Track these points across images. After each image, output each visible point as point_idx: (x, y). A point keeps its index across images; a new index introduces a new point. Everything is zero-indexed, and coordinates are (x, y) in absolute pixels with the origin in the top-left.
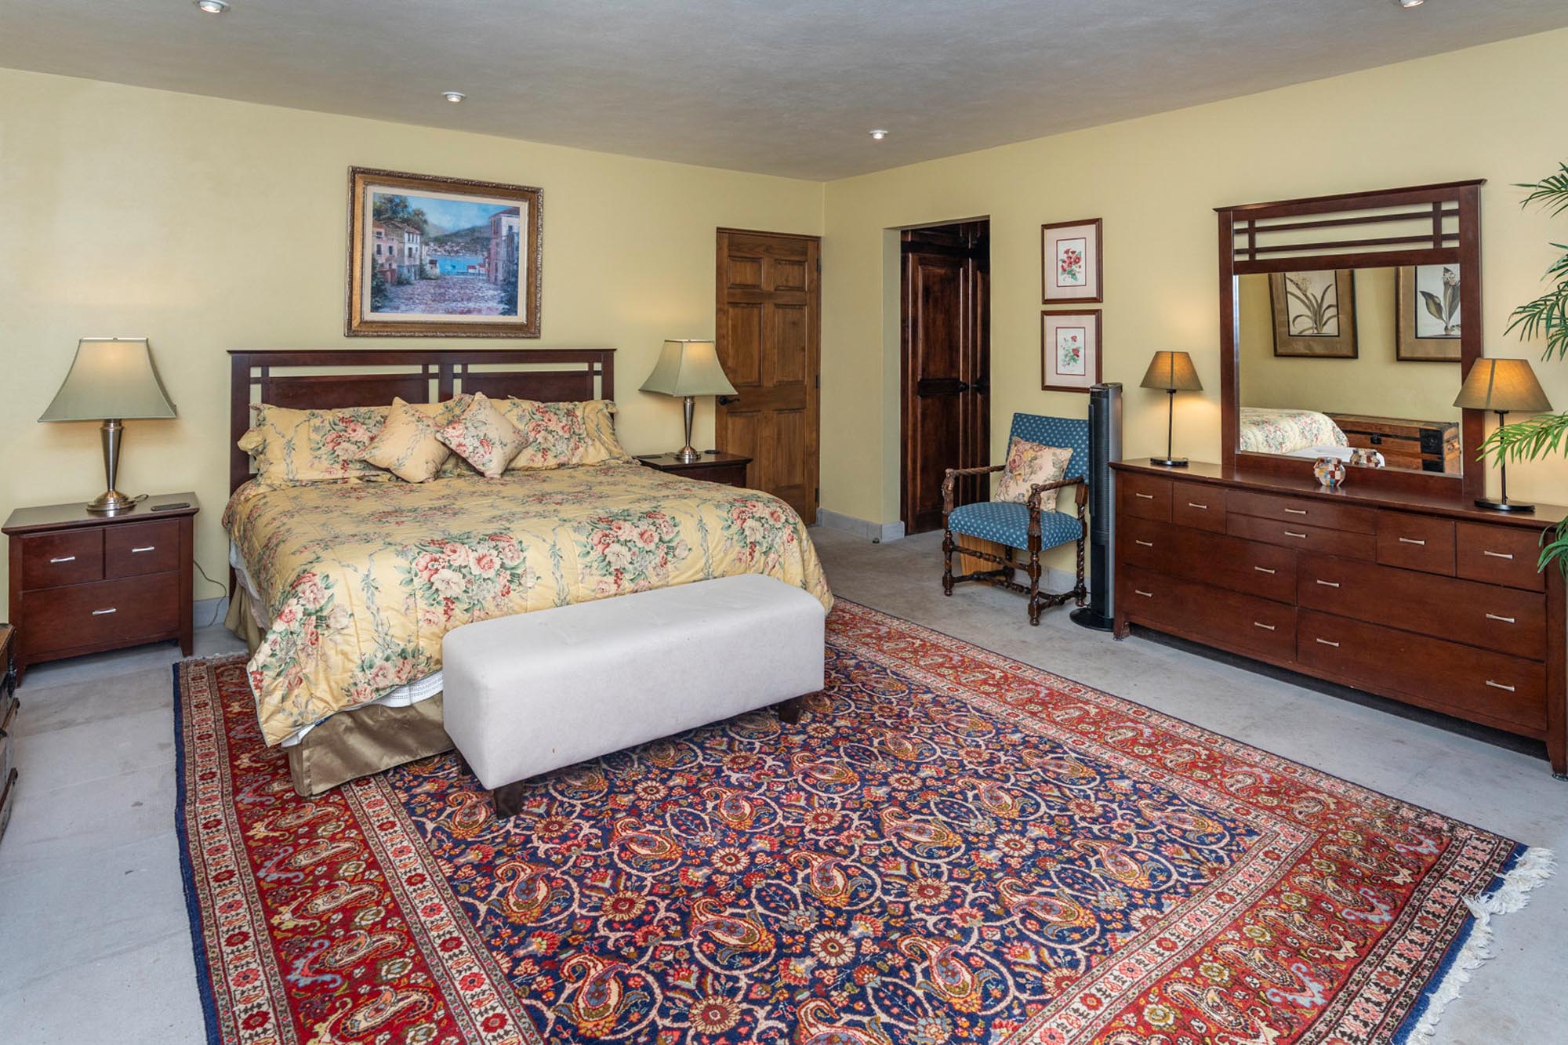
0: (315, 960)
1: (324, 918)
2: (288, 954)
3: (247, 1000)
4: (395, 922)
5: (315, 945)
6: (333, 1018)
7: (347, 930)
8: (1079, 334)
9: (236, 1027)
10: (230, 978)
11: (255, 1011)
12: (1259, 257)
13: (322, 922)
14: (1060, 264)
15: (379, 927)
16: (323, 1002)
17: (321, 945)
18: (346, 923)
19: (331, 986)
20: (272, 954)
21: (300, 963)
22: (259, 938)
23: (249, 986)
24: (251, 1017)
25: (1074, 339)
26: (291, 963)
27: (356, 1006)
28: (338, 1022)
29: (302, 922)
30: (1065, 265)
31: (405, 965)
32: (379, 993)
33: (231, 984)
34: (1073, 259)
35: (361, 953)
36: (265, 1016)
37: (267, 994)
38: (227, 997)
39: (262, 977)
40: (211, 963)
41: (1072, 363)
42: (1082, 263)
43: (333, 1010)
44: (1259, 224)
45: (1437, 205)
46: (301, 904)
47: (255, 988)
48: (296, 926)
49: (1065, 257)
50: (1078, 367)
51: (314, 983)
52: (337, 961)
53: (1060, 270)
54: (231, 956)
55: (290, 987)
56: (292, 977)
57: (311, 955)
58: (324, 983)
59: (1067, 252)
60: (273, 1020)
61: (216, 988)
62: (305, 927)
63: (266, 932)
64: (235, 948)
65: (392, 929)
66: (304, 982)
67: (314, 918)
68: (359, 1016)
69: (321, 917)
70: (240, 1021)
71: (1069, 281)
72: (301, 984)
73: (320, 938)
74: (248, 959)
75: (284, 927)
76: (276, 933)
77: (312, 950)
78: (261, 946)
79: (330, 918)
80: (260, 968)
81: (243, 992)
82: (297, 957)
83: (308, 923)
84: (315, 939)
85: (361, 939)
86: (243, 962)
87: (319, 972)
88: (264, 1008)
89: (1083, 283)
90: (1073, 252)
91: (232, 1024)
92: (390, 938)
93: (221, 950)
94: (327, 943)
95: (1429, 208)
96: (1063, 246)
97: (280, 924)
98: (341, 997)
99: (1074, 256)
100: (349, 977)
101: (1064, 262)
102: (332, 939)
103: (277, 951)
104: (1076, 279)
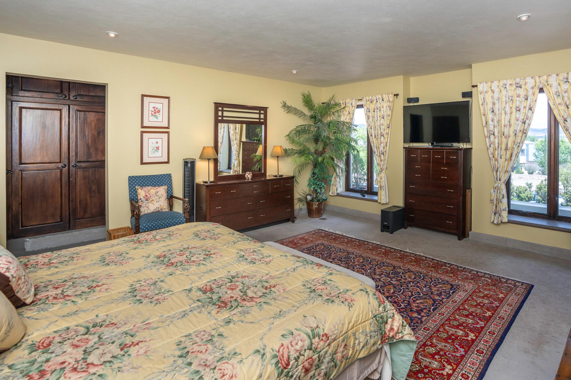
0: (455, 352)
1: (440, 360)
2: (458, 359)
3: (477, 358)
4: (429, 343)
5: (450, 355)
6: (466, 338)
7: (439, 352)
8: (160, 141)
9: (485, 354)
10: (477, 367)
11: (478, 354)
12: (224, 118)
13: (442, 359)
14: (150, 112)
15: (433, 345)
16: (463, 343)
17: (449, 354)
18: (438, 353)
19: (458, 344)
20: (462, 363)
21: (458, 355)
22: (460, 371)
23: (474, 361)
24: (480, 353)
25: (157, 143)
26: (460, 357)
27: (459, 336)
28: (465, 337)
29: (446, 364)
30: (153, 113)
31: (440, 334)
32: (451, 334)
33: (478, 365)
34: (156, 111)
35: (443, 344)
36: (477, 351)
37: (472, 355)
38: (481, 363)
39: (470, 360)
40: (478, 376)
41: (156, 152)
42: (161, 113)
43: (463, 339)
44: (225, 109)
45: (260, 111)
46: (439, 370)
47: (473, 359)
48: (448, 365)
49: (153, 109)
50: (159, 154)
51: (461, 347)
52: (451, 347)
53: (150, 114)
54: (471, 373)
55: (466, 352)
56: (463, 353)
57: (454, 354)
58: (459, 345)
59: (154, 108)
60: (477, 349)
61: (482, 368)
62: (446, 362)
63: (457, 370)
64: (468, 374)
65: (431, 342)
66: (462, 350)
67: (442, 362)
68: (460, 334)
69: (439, 361)
70: (483, 355)
71: (154, 119)
72: (463, 350)
73: (447, 356)
74: (468, 368)
75: (451, 368)
76: (455, 368)
77: (452, 355)
78: (461, 368)
79: (439, 358)
80: (468, 362)
81: (477, 361)
82: (457, 357)
83: (445, 362)
84: (448, 357)
85: (440, 347)
86: (470, 368)
87: (457, 349)
88: (476, 353)
89: (161, 121)
90: (157, 108)
91: (485, 356)
92: (434, 341)
93: (472, 378)
94: (447, 353)
95: (258, 112)
96: (152, 105)
97: (451, 369)
98: (460, 340)
99: (157, 110)
100: (453, 342)
101: (152, 111)
102: (445, 353)
103: (460, 363)
104: (158, 119)
